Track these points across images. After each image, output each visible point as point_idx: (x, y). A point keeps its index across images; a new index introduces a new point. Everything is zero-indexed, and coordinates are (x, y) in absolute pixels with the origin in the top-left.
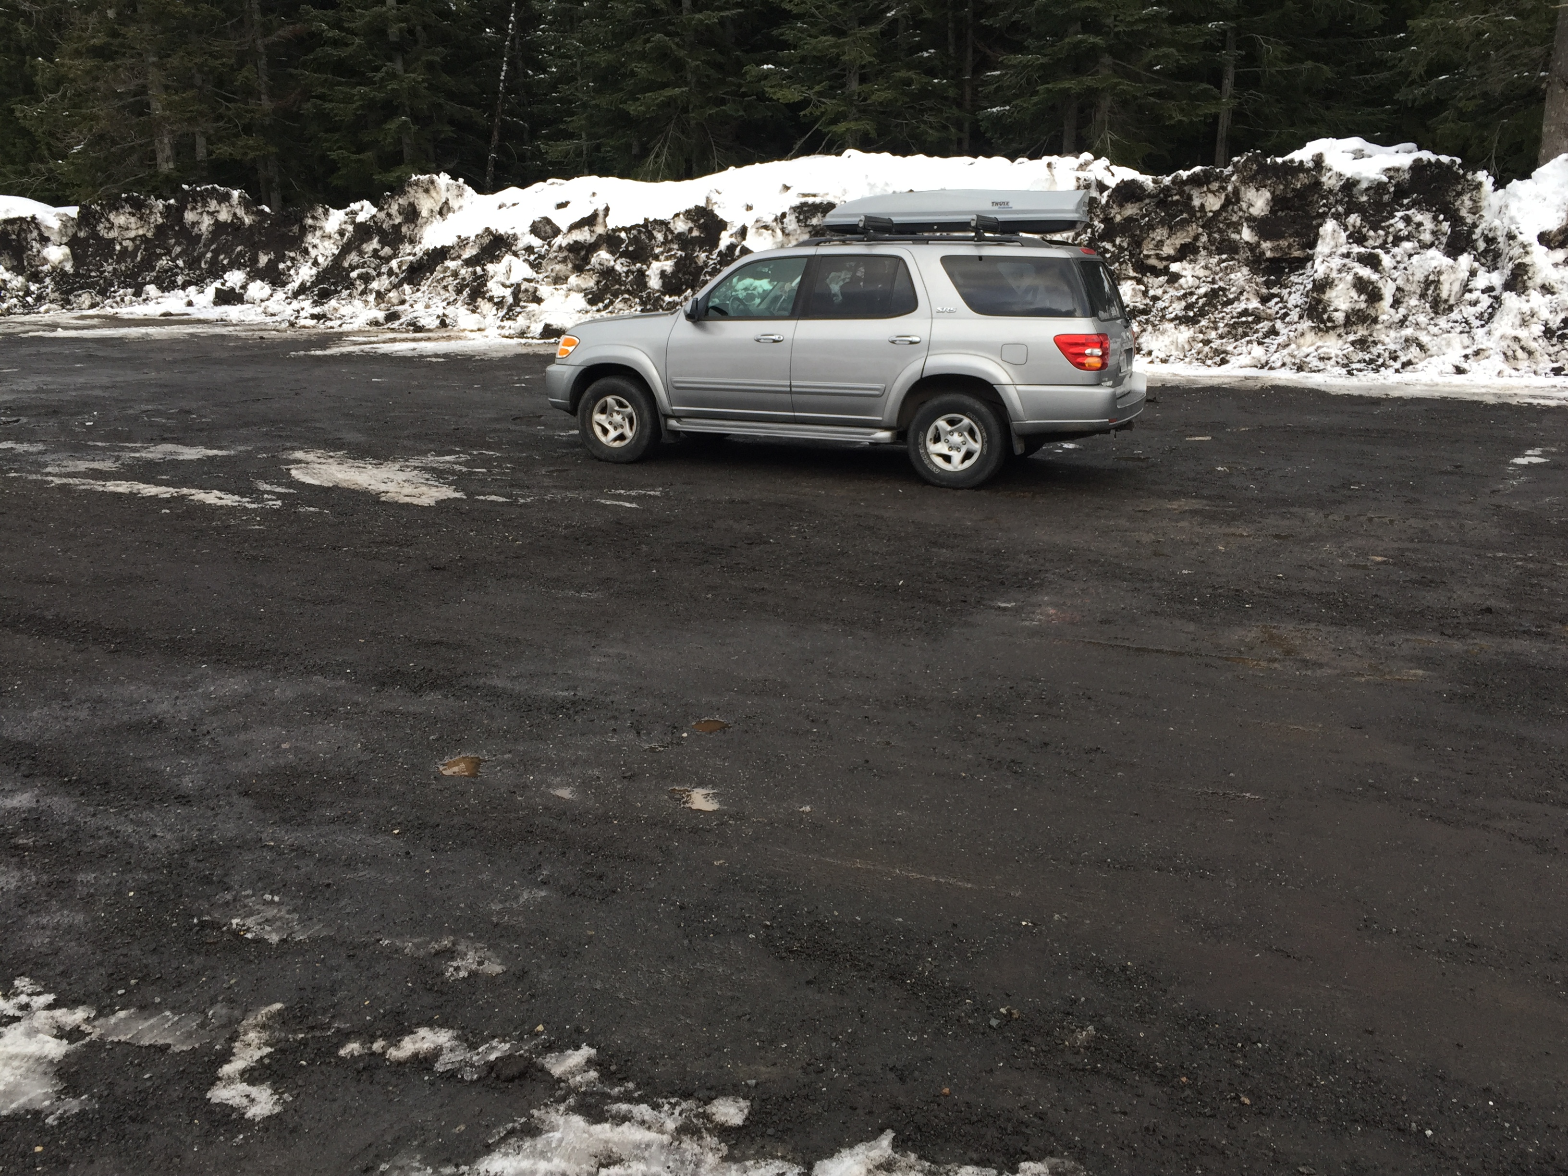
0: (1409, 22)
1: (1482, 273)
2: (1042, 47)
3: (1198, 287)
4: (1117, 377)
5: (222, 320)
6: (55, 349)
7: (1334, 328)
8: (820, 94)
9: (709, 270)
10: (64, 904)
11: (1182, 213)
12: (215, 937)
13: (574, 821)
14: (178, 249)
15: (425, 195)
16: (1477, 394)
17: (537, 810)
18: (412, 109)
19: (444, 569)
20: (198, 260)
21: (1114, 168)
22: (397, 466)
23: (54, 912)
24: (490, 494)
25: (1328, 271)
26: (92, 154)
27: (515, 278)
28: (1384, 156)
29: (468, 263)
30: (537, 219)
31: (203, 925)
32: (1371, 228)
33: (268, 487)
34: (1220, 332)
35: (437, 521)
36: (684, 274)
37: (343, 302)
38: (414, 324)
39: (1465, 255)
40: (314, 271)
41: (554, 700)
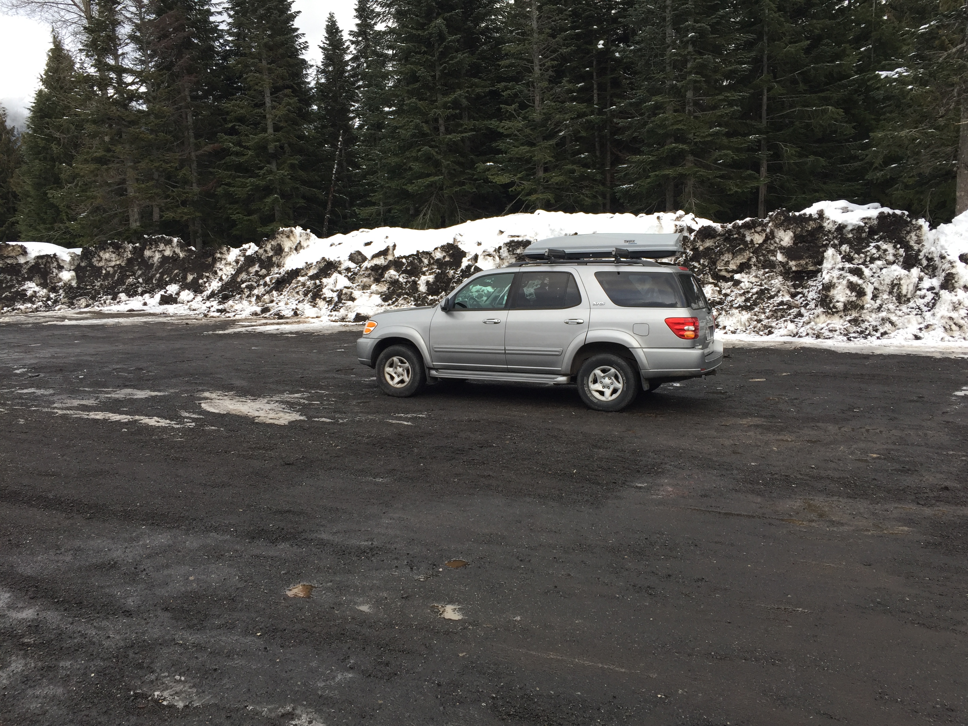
0: (871, 134)
1: (926, 278)
2: (652, 151)
3: (752, 288)
4: (705, 343)
5: (164, 313)
6: (64, 332)
7: (837, 312)
8: (521, 179)
9: (455, 280)
10: (51, 681)
11: (740, 245)
12: (144, 704)
13: (370, 627)
14: (140, 272)
15: (287, 239)
16: (929, 352)
17: (348, 619)
18: (281, 190)
19: (292, 464)
20: (151, 278)
21: (697, 219)
22: (266, 400)
23: (44, 687)
24: (322, 417)
25: (831, 278)
26: (91, 218)
27: (339, 287)
28: (861, 210)
29: (312, 278)
30: (353, 252)
31: (136, 696)
32: (856, 253)
33: (187, 415)
34: (767, 315)
35: (289, 434)
36: (440, 283)
37: (237, 302)
38: (278, 314)
39: (915, 268)
40: (220, 284)
41: (359, 547)
